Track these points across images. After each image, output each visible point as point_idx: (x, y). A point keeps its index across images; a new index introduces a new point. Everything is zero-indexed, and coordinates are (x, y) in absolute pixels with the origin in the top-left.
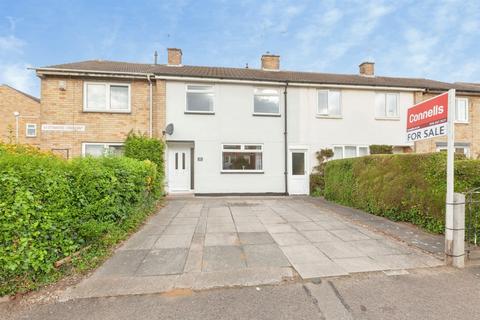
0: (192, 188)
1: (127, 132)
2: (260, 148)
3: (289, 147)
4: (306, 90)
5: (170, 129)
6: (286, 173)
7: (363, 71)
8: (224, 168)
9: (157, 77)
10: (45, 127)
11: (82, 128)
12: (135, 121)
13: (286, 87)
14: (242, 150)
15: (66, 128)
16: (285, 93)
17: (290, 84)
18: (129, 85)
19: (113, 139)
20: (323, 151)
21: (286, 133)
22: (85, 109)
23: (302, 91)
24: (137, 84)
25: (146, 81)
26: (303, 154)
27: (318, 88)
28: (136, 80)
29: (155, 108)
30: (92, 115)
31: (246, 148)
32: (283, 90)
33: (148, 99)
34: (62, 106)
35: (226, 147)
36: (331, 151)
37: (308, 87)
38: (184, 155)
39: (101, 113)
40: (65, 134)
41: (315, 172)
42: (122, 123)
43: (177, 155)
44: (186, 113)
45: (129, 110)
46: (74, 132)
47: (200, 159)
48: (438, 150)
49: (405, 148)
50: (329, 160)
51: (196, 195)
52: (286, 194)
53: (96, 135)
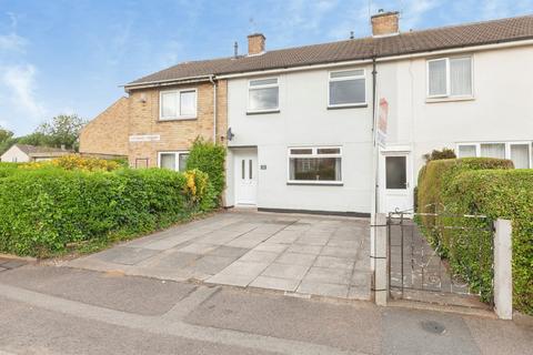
1: (194, 139)
2: (339, 150)
4: (407, 64)
5: (230, 134)
9: (218, 77)
10: (133, 139)
11: (158, 137)
12: (201, 127)
13: (374, 64)
14: (315, 155)
15: (146, 138)
16: (374, 73)
17: (378, 60)
18: (196, 89)
19: (182, 147)
21: (373, 130)
22: (161, 119)
23: (400, 66)
24: (203, 87)
26: (404, 158)
27: (427, 58)
28: (202, 83)
29: (218, 111)
30: (165, 124)
31: (319, 151)
32: (371, 70)
33: (213, 102)
34: (143, 117)
35: (293, 152)
37: (411, 59)
38: (251, 162)
39: (172, 121)
40: (145, 144)
42: (189, 130)
43: (243, 162)
44: (248, 114)
45: (195, 117)
46: (151, 142)
47: (264, 167)
53: (168, 144)
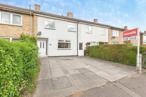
0: (47, 54)
1: (21, 33)
2: (70, 41)
3: (79, 41)
4: (83, 25)
5: (40, 34)
6: (77, 49)
7: (95, 21)
8: (58, 48)
9: (34, 14)
12: (24, 30)
13: (78, 23)
14: (64, 42)
16: (77, 25)
18: (22, 16)
19: (14, 36)
20: (88, 43)
21: (77, 37)
22: (0, 23)
24: (25, 15)
25: (29, 15)
26: (82, 44)
27: (86, 24)
28: (25, 14)
29: (33, 25)
30: (4, 26)
31: (66, 41)
32: (77, 24)
33: (30, 22)
35: (59, 41)
36: (89, 43)
38: (43, 43)
41: (85, 49)
42: (18, 30)
43: (41, 43)
44: (45, 28)
45: (21, 25)
47: (50, 45)
48: (113, 44)
49: (106, 43)
50: (89, 46)
51: (49, 57)
52: (77, 56)
53: (6, 34)
